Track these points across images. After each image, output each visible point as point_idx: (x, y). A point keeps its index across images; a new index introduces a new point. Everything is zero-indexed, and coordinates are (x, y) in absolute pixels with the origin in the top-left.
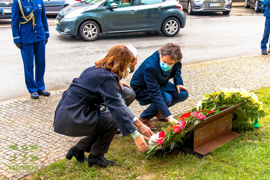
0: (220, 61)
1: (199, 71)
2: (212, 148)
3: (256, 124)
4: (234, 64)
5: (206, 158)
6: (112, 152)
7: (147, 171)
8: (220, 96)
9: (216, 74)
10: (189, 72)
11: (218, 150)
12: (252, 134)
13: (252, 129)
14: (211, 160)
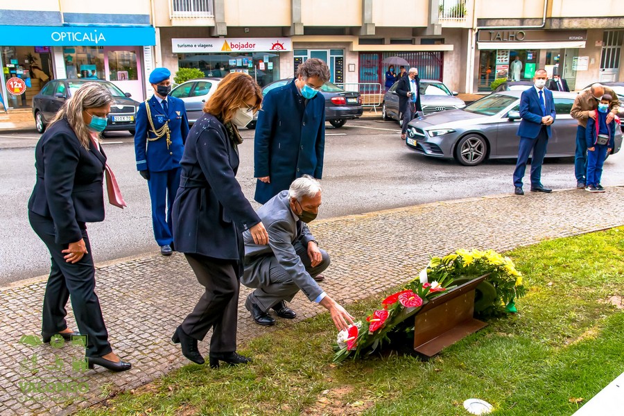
0: (451, 202)
1: (418, 218)
2: (444, 345)
3: (511, 307)
4: (473, 208)
5: (434, 362)
6: (282, 349)
7: (339, 380)
8: (456, 262)
9: (445, 223)
10: (402, 219)
11: (452, 348)
12: (504, 322)
13: (504, 315)
14: (442, 365)
